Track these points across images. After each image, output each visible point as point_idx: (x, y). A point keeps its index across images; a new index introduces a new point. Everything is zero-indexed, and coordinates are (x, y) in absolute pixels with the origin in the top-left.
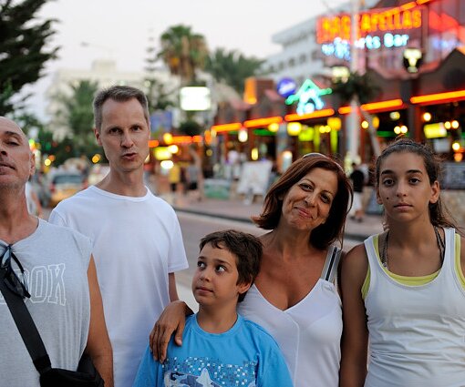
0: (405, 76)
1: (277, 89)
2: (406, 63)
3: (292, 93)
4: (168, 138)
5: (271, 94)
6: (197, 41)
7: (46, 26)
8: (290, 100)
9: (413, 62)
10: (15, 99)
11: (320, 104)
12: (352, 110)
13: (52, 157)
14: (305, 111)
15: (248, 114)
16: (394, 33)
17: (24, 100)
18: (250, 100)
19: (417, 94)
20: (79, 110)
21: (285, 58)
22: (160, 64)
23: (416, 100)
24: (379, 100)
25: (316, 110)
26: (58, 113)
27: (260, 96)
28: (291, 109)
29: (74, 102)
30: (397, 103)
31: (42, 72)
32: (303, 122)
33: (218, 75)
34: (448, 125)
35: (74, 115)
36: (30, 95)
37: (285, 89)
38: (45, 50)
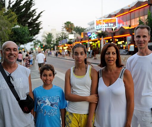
0: (112, 32)
1: (87, 35)
2: (112, 29)
3: (90, 35)
4: (66, 45)
5: (86, 36)
6: (72, 24)
7: (40, 22)
8: (90, 37)
9: (114, 29)
10: (34, 38)
11: (96, 38)
12: (102, 39)
13: (43, 49)
14: (93, 39)
15: (82, 40)
16: (111, 23)
17: (36, 38)
18: (82, 37)
19: (114, 36)
20: (48, 39)
21: (91, 28)
22: (65, 29)
23: (114, 37)
24: (107, 37)
25: (95, 39)
26: (44, 40)
27: (84, 36)
28: (90, 39)
29: (47, 38)
30: (111, 37)
31: (39, 32)
32: (92, 41)
33: (76, 32)
34: (122, 42)
35: (47, 40)
36: (37, 37)
37: (89, 35)
38: (40, 27)
